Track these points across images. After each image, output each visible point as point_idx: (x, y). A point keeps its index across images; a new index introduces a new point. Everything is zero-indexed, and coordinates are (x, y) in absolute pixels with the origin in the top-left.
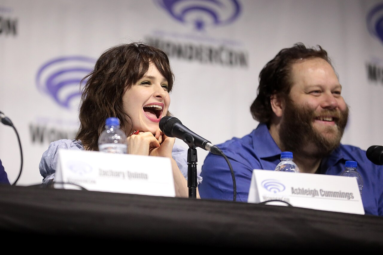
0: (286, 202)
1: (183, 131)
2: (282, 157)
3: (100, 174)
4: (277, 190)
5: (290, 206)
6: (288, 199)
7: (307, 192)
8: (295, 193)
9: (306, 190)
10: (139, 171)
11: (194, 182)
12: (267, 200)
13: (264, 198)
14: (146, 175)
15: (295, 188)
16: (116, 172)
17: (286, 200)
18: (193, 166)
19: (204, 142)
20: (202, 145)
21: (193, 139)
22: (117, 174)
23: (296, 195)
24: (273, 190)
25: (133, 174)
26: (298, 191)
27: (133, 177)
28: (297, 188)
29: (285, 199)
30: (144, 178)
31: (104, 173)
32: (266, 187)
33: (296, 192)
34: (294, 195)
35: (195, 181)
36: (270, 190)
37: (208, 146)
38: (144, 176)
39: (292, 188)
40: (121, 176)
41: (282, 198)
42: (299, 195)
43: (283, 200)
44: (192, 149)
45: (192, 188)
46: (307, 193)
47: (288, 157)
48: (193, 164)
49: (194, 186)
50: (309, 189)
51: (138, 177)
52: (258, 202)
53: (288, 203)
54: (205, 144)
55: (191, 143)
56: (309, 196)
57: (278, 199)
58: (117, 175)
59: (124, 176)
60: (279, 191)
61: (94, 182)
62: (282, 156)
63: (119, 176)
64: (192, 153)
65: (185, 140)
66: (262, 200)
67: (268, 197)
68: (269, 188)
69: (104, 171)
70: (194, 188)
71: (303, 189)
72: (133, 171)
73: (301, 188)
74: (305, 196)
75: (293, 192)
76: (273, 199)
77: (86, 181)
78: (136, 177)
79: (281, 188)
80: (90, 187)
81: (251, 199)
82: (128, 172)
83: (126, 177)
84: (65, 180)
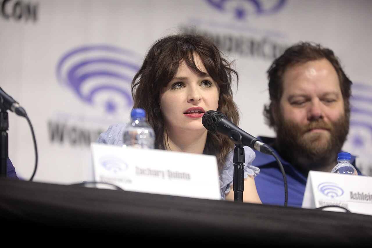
0: (345, 208)
1: (229, 128)
2: (339, 159)
3: (137, 173)
4: (334, 195)
5: (348, 212)
6: (347, 205)
7: (367, 196)
8: (354, 199)
9: (365, 195)
10: (181, 171)
11: (241, 186)
12: (324, 205)
13: (320, 203)
14: (188, 175)
15: (354, 193)
16: (155, 171)
17: (343, 206)
18: (240, 167)
19: (253, 140)
20: (251, 143)
21: (241, 137)
22: (156, 173)
23: (355, 200)
24: (330, 194)
25: (174, 173)
26: (357, 196)
27: (174, 177)
28: (356, 192)
29: (343, 204)
30: (186, 178)
31: (142, 172)
32: (322, 191)
33: (355, 197)
34: (352, 200)
35: (241, 184)
36: (327, 194)
37: (258, 144)
38: (187, 176)
39: (351, 193)
40: (161, 175)
41: (340, 203)
42: (358, 200)
43: (341, 205)
44: (240, 148)
45: (238, 192)
46: (367, 198)
47: (346, 159)
48: (240, 165)
49: (241, 190)
50: (369, 194)
51: (179, 177)
52: (313, 208)
53: (346, 209)
54: (254, 142)
55: (238, 141)
56: (369, 201)
57: (335, 204)
58: (155, 175)
59: (163, 176)
60: (337, 195)
61: (130, 181)
62: (339, 157)
63: (158, 175)
64: (239, 153)
65: (231, 138)
66: (318, 206)
67: (324, 203)
68: (326, 192)
69: (141, 170)
70: (240, 192)
71: (363, 193)
72: (173, 170)
73: (360, 193)
74: (365, 201)
75: (352, 197)
76: (330, 204)
77: (121, 180)
78: (177, 177)
79: (340, 192)
80: (127, 187)
81: (306, 204)
82: (169, 171)
83: (166, 177)
84: (98, 179)
